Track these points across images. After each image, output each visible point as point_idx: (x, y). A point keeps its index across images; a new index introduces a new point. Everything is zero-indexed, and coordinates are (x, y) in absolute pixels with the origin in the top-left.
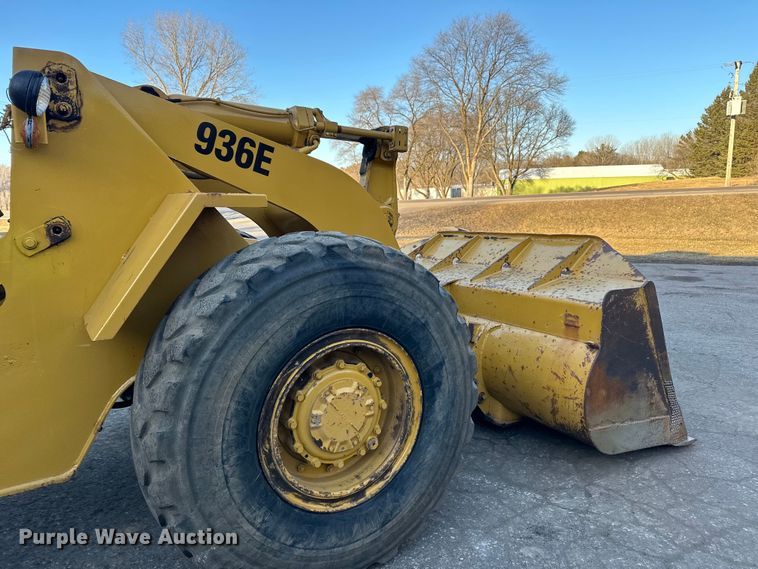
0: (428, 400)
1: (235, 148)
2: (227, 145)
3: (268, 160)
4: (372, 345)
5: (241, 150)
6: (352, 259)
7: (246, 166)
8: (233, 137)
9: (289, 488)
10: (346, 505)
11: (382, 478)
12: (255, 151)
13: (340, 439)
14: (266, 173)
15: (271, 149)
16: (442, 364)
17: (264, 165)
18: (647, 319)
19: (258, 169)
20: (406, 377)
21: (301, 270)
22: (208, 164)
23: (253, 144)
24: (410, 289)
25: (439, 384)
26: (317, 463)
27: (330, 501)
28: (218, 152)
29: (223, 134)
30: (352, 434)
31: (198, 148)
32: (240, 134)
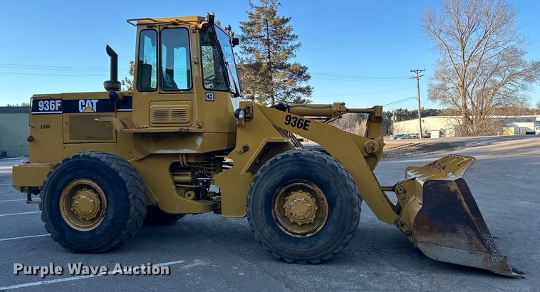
0: (331, 209)
1: (297, 122)
2: (295, 122)
3: (308, 125)
4: (309, 186)
5: (299, 122)
6: (302, 157)
7: (300, 128)
8: (297, 119)
9: (280, 225)
10: (299, 237)
11: (313, 232)
12: (304, 123)
13: (298, 215)
14: (307, 130)
15: (309, 122)
16: (336, 197)
17: (306, 127)
18: (461, 197)
19: (304, 129)
20: (323, 199)
21: (285, 160)
22: (288, 128)
23: (303, 120)
24: (322, 169)
25: (335, 205)
26: (292, 221)
27: (294, 233)
28: (292, 124)
29: (293, 118)
30: (302, 214)
31: (286, 123)
32: (299, 117)
